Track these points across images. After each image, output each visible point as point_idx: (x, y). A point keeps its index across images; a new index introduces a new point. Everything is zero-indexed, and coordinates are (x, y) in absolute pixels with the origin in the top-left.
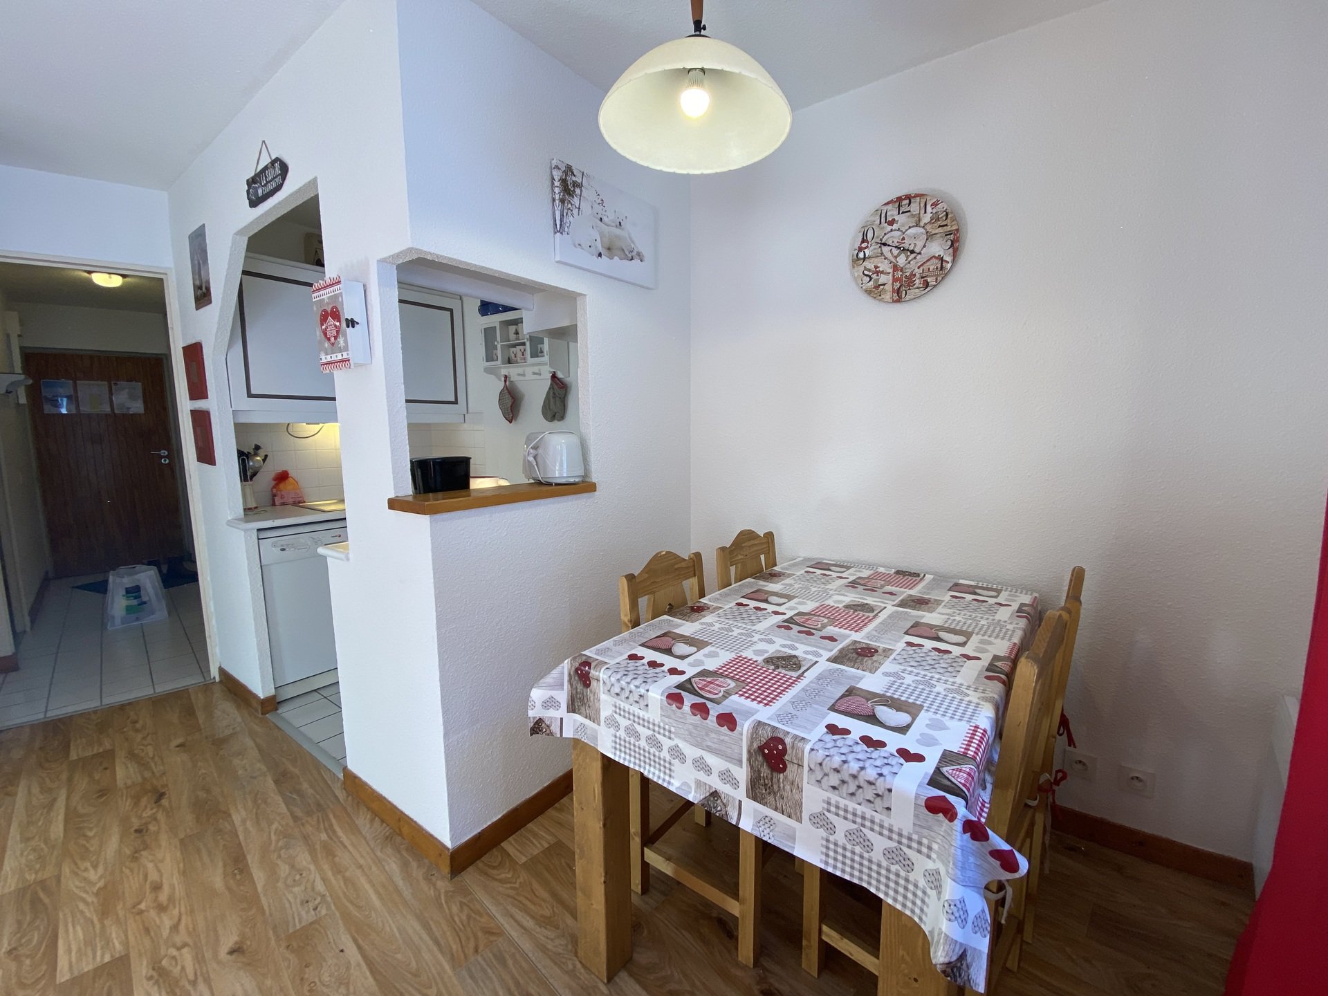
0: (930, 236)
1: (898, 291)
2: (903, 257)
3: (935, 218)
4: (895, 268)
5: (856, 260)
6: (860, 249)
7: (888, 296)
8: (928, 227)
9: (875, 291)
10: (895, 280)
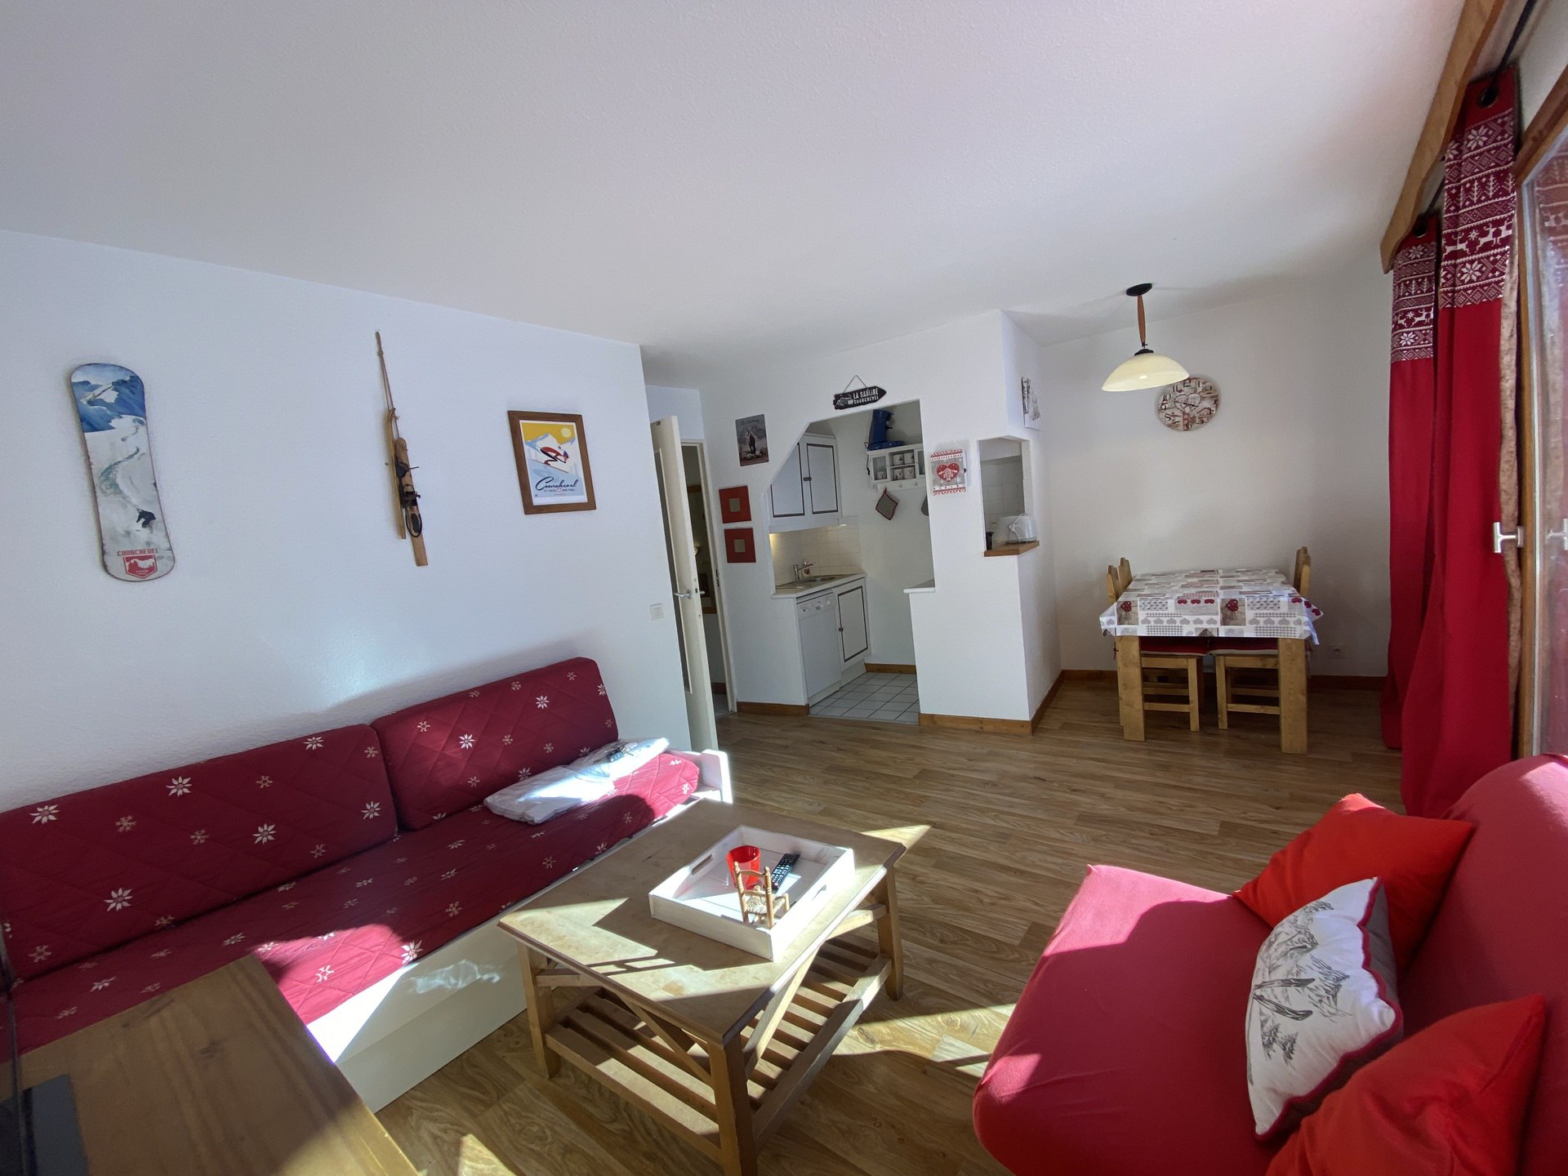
0: (1203, 398)
1: (1187, 425)
2: (1188, 407)
3: (1205, 390)
4: (1184, 413)
5: (1160, 410)
6: (1163, 404)
7: (1181, 428)
8: (1201, 394)
9: (1173, 426)
10: (1184, 420)
